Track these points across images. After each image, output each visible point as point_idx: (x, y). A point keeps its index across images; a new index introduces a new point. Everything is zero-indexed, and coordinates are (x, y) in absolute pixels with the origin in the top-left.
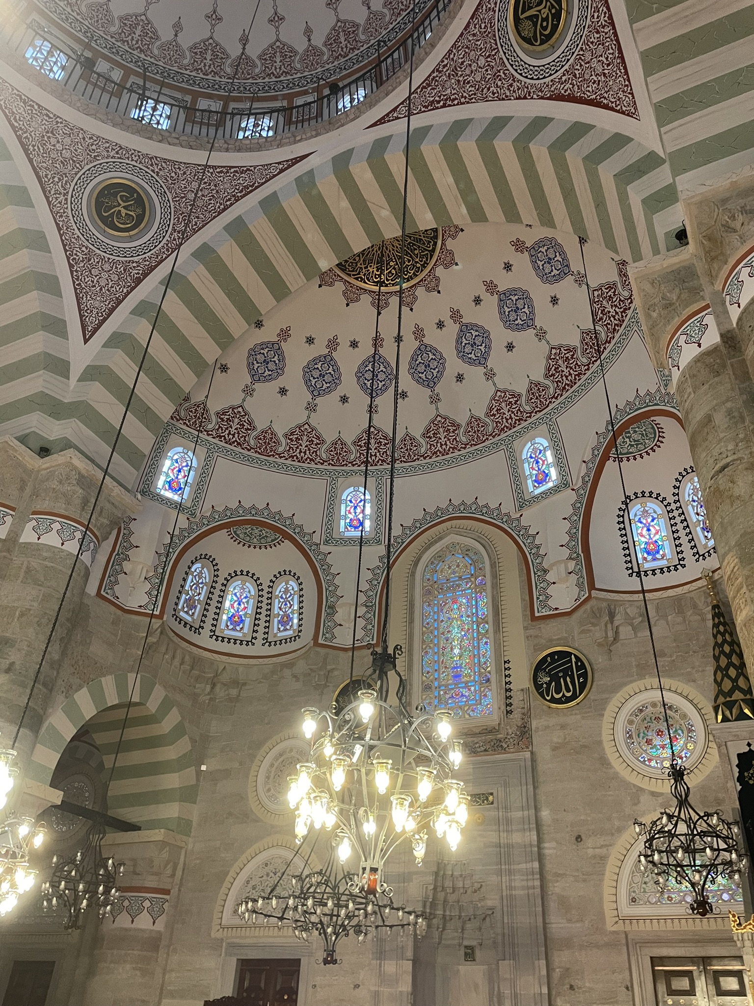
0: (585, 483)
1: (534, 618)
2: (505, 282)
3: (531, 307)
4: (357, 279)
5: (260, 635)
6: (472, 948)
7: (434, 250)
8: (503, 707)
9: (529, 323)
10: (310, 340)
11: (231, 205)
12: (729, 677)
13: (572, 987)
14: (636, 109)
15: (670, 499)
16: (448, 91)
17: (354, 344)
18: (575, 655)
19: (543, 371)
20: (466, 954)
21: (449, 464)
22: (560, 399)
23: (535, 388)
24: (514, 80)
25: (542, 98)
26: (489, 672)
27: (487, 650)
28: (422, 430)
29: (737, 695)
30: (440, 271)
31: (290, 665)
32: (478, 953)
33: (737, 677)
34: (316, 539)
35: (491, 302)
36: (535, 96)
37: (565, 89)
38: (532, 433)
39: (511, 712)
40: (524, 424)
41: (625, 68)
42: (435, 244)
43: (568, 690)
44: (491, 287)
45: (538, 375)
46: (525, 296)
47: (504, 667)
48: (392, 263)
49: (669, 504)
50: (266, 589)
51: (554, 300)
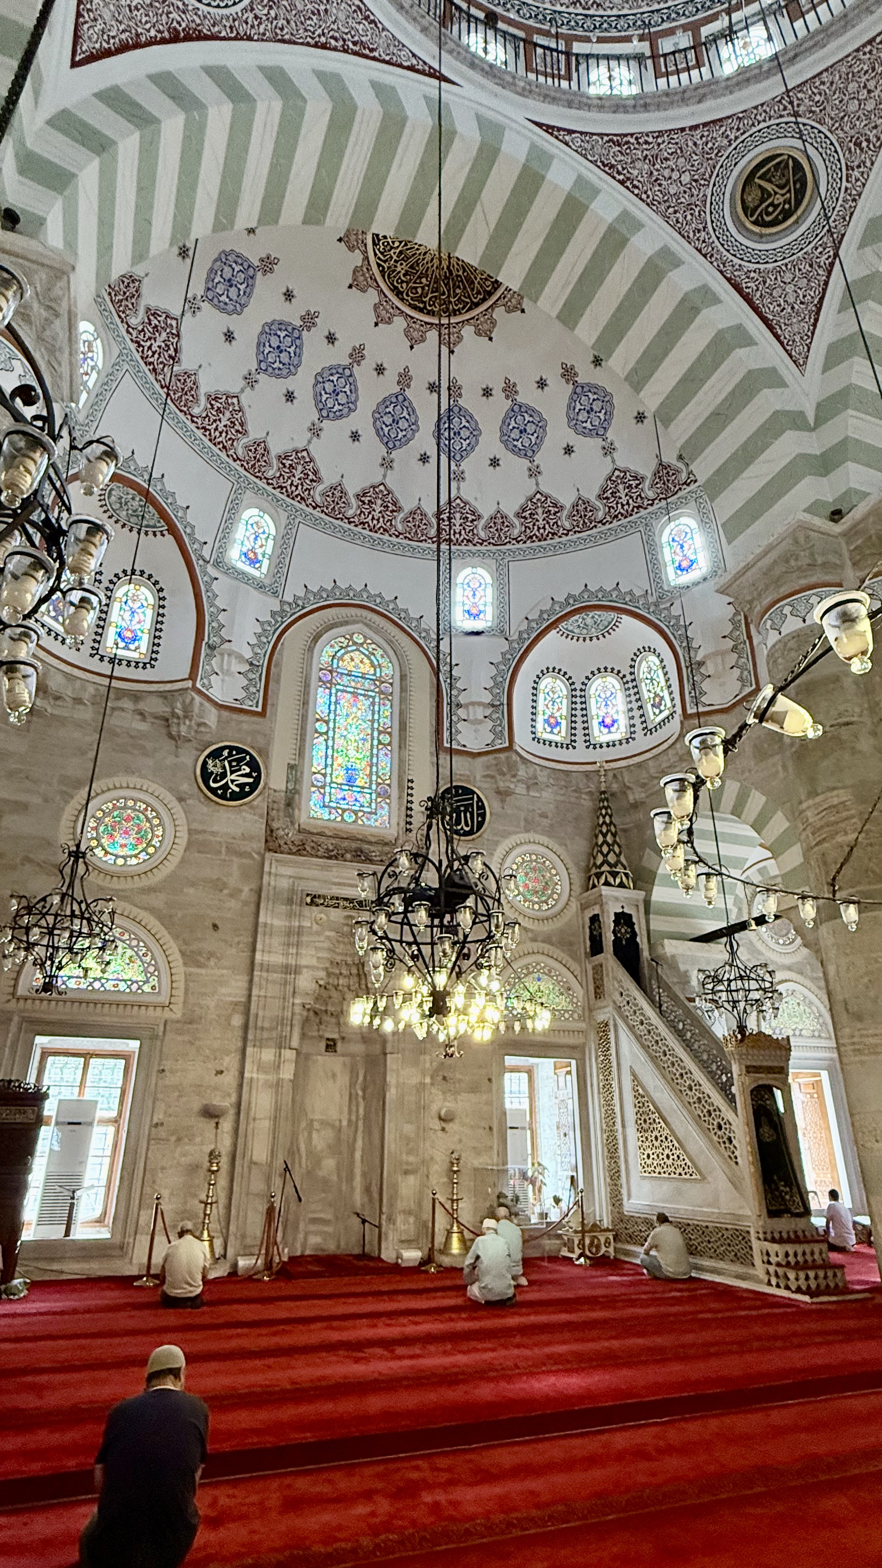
2: (528, 395)
3: (540, 439)
4: (379, 265)
6: (333, 1040)
7: (477, 305)
8: (403, 824)
9: (528, 453)
10: (289, 295)
12: (602, 853)
14: (805, 363)
15: (578, 686)
16: (636, 172)
17: (331, 339)
18: (478, 796)
19: (516, 508)
20: (328, 1046)
21: (374, 545)
22: (521, 545)
23: (499, 520)
24: (705, 228)
25: (721, 272)
26: (389, 785)
28: (358, 489)
29: (605, 868)
30: (468, 331)
32: (339, 1045)
33: (608, 853)
34: (206, 552)
35: (500, 404)
36: (715, 264)
37: (750, 286)
38: (476, 560)
39: (410, 830)
40: (471, 547)
42: (484, 300)
43: (467, 825)
44: (510, 389)
45: (510, 509)
46: (541, 425)
47: (407, 785)
48: (424, 280)
49: (575, 690)
51: (569, 450)
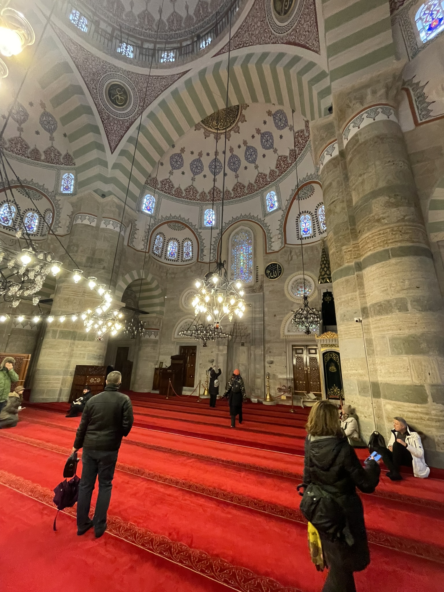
0: (286, 208)
1: (266, 253)
2: (264, 129)
3: (273, 140)
4: (209, 127)
5: (180, 259)
6: (243, 343)
7: (237, 115)
9: (271, 146)
10: (192, 153)
11: (160, 94)
12: (324, 271)
13: (270, 352)
14: (319, 49)
16: (245, 39)
17: (208, 154)
18: (278, 264)
19: (275, 165)
21: (241, 201)
22: (281, 177)
23: (272, 172)
24: (272, 34)
25: (283, 43)
26: (252, 270)
27: (251, 263)
28: (232, 188)
29: (326, 276)
30: (240, 124)
31: (190, 268)
32: (245, 344)
33: (327, 271)
34: (197, 227)
35: (258, 137)
36: (280, 42)
37: (292, 39)
38: (270, 189)
39: (258, 281)
40: (268, 186)
41: (317, 28)
42: (238, 112)
43: (275, 275)
44: (258, 131)
45: (273, 168)
46: (271, 135)
47: (256, 268)
48: (222, 121)
49: (313, 215)
50: (181, 244)
51: (281, 137)
